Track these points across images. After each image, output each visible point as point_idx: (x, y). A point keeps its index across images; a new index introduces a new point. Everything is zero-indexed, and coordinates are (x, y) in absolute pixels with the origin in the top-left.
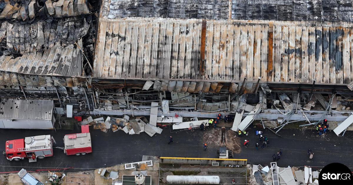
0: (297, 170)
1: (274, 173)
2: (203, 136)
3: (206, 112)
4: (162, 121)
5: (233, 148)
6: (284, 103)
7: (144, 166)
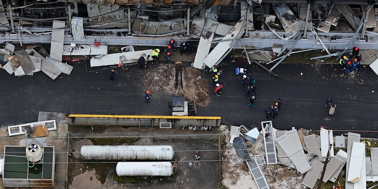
0: (308, 134)
1: (267, 140)
2: (143, 77)
3: (148, 36)
4: (72, 52)
5: (196, 97)
6: (283, 20)
7: (42, 130)
